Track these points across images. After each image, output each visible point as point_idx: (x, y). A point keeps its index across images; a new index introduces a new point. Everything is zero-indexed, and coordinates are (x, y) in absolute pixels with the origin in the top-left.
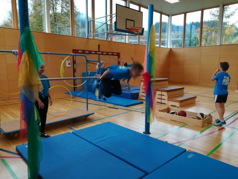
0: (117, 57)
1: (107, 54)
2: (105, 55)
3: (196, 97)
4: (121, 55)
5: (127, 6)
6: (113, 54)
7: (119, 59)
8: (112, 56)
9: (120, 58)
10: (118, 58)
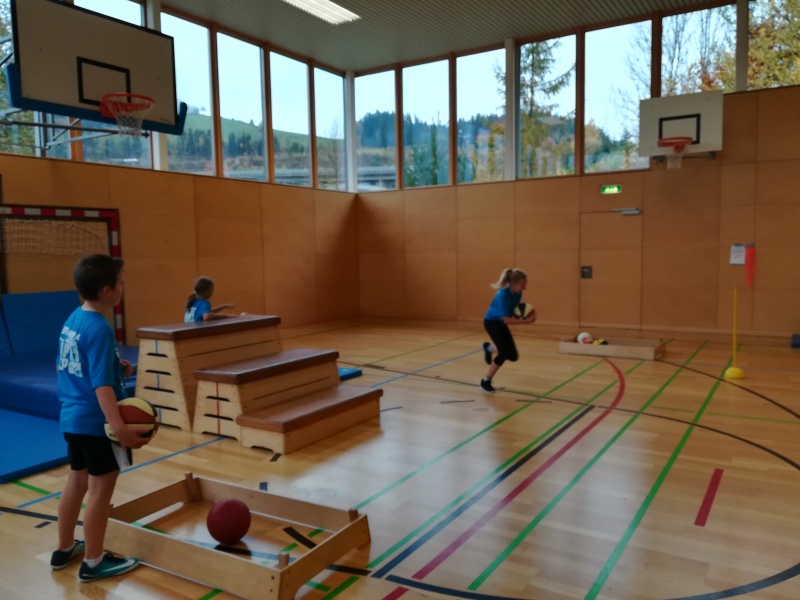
0: (103, 226)
1: (48, 213)
2: (34, 217)
3: (379, 393)
4: (125, 221)
5: (151, 26)
6: (78, 214)
7: (115, 234)
8: (72, 223)
9: (118, 228)
10: (110, 230)
